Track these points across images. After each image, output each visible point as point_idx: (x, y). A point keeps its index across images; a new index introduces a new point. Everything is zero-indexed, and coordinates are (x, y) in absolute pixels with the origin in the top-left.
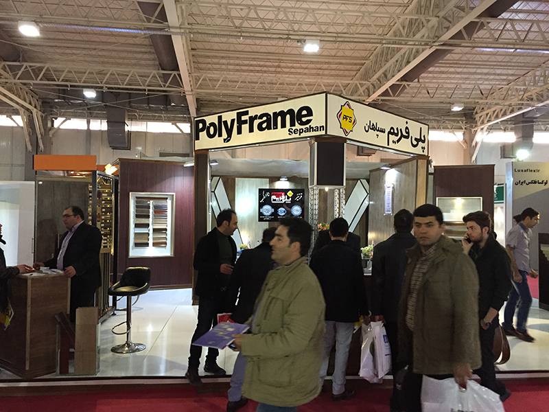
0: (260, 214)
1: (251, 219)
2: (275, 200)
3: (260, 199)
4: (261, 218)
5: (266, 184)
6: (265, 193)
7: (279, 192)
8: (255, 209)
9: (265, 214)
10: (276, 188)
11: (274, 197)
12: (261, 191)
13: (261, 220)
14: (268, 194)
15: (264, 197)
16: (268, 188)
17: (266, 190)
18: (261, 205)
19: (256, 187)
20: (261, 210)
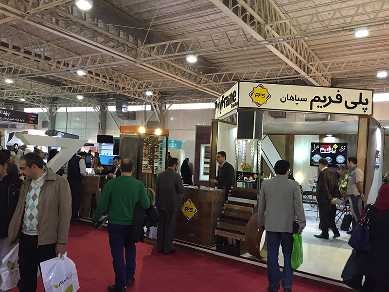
0: (312, 161)
1: (305, 164)
2: (323, 151)
3: (312, 150)
4: (312, 163)
5: (317, 139)
6: (316, 146)
7: (326, 145)
8: (308, 157)
9: (315, 160)
10: (324, 142)
11: (322, 149)
12: (312, 144)
13: (312, 165)
14: (318, 147)
15: (315, 149)
16: (318, 142)
17: (317, 144)
18: (312, 155)
19: (309, 141)
20: (312, 158)
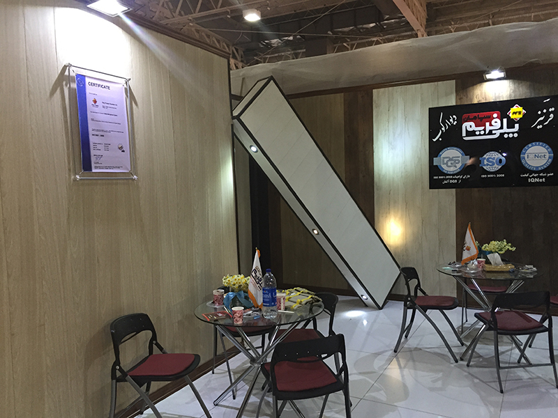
0: (434, 170)
1: (410, 183)
2: (473, 133)
3: (432, 135)
4: (436, 178)
5: (447, 95)
6: (446, 117)
7: (483, 111)
8: (420, 159)
9: (445, 168)
10: (475, 101)
11: (469, 126)
12: (434, 114)
13: (434, 184)
14: (453, 120)
15: (444, 128)
16: (452, 102)
17: (448, 111)
18: (435, 150)
19: (422, 104)
20: (436, 161)
